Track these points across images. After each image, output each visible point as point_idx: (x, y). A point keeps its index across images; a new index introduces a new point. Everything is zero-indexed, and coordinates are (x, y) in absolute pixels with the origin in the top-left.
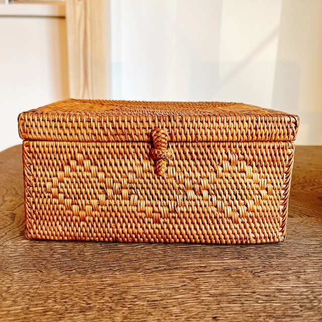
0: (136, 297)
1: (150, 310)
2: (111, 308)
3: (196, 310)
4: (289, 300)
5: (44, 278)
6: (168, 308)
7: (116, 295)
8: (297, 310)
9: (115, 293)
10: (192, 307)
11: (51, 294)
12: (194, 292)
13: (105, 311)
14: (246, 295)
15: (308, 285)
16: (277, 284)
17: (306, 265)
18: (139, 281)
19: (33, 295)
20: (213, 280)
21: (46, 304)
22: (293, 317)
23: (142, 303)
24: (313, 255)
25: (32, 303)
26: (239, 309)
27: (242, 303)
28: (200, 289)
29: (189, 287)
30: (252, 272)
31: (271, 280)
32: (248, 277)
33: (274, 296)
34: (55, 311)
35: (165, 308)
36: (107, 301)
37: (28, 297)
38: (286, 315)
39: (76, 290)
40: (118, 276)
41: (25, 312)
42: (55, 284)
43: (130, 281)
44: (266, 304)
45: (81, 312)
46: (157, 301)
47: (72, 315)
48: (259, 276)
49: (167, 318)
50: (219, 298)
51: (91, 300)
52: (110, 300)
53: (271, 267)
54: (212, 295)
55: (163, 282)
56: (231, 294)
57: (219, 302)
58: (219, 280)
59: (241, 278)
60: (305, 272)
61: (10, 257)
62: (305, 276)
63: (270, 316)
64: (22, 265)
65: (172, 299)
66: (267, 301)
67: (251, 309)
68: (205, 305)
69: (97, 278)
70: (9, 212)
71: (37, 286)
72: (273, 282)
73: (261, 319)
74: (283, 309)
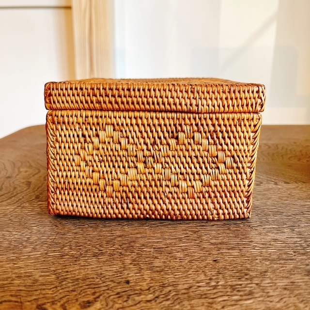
0: (143, 245)
1: (156, 255)
2: (121, 253)
3: (198, 255)
4: (283, 247)
5: (60, 231)
6: (172, 253)
7: (125, 244)
8: (291, 254)
9: (124, 242)
10: (195, 253)
11: (67, 243)
12: (196, 242)
13: (116, 256)
14: (244, 244)
15: (301, 236)
16: (273, 235)
17: (301, 221)
18: (146, 233)
19: (50, 244)
20: (213, 232)
21: (63, 250)
22: (287, 260)
23: (149, 250)
24: (307, 213)
25: (50, 250)
26: (238, 254)
27: (240, 250)
28: (202, 239)
29: (191, 238)
30: (250, 226)
31: (267, 232)
32: (246, 230)
33: (270, 244)
34: (71, 256)
35: (169, 253)
36: (117, 249)
37: (47, 245)
38: (280, 258)
39: (89, 240)
40: (127, 230)
41: (44, 257)
42: (70, 235)
43: (137, 233)
44: (262, 250)
45: (94, 256)
46: (163, 248)
47: (86, 258)
48: (256, 230)
49: (172, 261)
50: (219, 246)
51: (103, 247)
52: (119, 247)
53: (267, 222)
54: (212, 244)
55: (168, 234)
56: (230, 243)
57: (219, 249)
58: (219, 232)
59: (239, 231)
60: (299, 226)
61: (28, 215)
62: (299, 229)
63: (266, 259)
64: (39, 221)
65: (176, 247)
66: (263, 248)
67: (248, 254)
68: (206, 251)
69: (108, 231)
70: (25, 180)
71: (54, 237)
72: (269, 234)
73: (257, 261)
74: (278, 254)
